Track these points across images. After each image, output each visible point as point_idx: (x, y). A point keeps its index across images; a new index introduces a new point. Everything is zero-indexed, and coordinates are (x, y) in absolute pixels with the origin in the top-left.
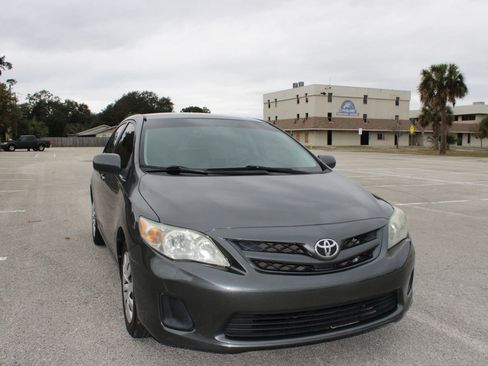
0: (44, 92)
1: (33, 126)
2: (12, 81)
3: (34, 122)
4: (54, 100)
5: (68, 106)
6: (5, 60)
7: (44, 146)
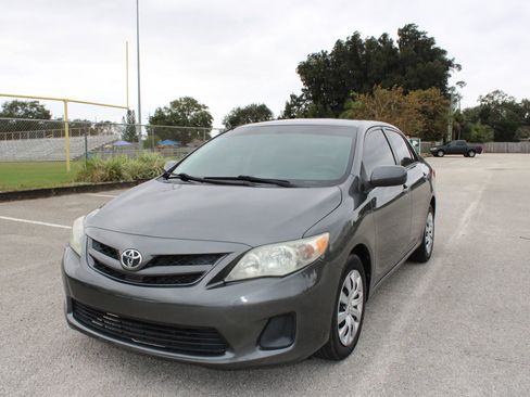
0: (497, 92)
1: (477, 130)
2: (461, 83)
3: (478, 125)
4: (508, 101)
5: (525, 106)
6: (455, 62)
7: (475, 152)
